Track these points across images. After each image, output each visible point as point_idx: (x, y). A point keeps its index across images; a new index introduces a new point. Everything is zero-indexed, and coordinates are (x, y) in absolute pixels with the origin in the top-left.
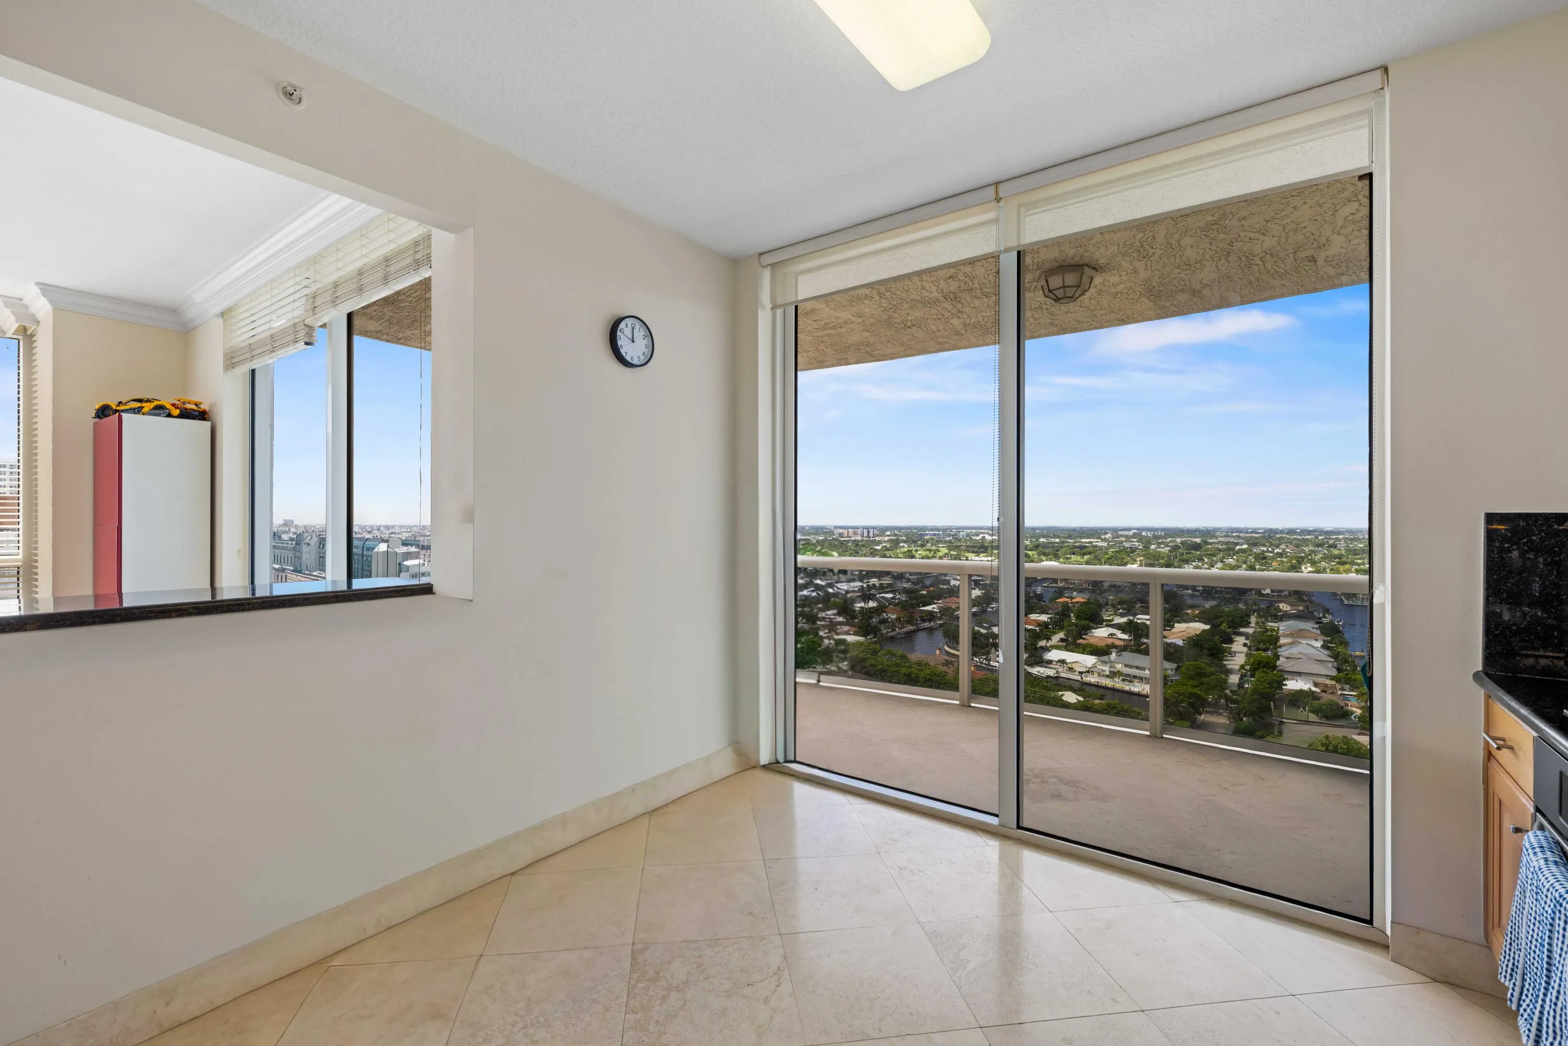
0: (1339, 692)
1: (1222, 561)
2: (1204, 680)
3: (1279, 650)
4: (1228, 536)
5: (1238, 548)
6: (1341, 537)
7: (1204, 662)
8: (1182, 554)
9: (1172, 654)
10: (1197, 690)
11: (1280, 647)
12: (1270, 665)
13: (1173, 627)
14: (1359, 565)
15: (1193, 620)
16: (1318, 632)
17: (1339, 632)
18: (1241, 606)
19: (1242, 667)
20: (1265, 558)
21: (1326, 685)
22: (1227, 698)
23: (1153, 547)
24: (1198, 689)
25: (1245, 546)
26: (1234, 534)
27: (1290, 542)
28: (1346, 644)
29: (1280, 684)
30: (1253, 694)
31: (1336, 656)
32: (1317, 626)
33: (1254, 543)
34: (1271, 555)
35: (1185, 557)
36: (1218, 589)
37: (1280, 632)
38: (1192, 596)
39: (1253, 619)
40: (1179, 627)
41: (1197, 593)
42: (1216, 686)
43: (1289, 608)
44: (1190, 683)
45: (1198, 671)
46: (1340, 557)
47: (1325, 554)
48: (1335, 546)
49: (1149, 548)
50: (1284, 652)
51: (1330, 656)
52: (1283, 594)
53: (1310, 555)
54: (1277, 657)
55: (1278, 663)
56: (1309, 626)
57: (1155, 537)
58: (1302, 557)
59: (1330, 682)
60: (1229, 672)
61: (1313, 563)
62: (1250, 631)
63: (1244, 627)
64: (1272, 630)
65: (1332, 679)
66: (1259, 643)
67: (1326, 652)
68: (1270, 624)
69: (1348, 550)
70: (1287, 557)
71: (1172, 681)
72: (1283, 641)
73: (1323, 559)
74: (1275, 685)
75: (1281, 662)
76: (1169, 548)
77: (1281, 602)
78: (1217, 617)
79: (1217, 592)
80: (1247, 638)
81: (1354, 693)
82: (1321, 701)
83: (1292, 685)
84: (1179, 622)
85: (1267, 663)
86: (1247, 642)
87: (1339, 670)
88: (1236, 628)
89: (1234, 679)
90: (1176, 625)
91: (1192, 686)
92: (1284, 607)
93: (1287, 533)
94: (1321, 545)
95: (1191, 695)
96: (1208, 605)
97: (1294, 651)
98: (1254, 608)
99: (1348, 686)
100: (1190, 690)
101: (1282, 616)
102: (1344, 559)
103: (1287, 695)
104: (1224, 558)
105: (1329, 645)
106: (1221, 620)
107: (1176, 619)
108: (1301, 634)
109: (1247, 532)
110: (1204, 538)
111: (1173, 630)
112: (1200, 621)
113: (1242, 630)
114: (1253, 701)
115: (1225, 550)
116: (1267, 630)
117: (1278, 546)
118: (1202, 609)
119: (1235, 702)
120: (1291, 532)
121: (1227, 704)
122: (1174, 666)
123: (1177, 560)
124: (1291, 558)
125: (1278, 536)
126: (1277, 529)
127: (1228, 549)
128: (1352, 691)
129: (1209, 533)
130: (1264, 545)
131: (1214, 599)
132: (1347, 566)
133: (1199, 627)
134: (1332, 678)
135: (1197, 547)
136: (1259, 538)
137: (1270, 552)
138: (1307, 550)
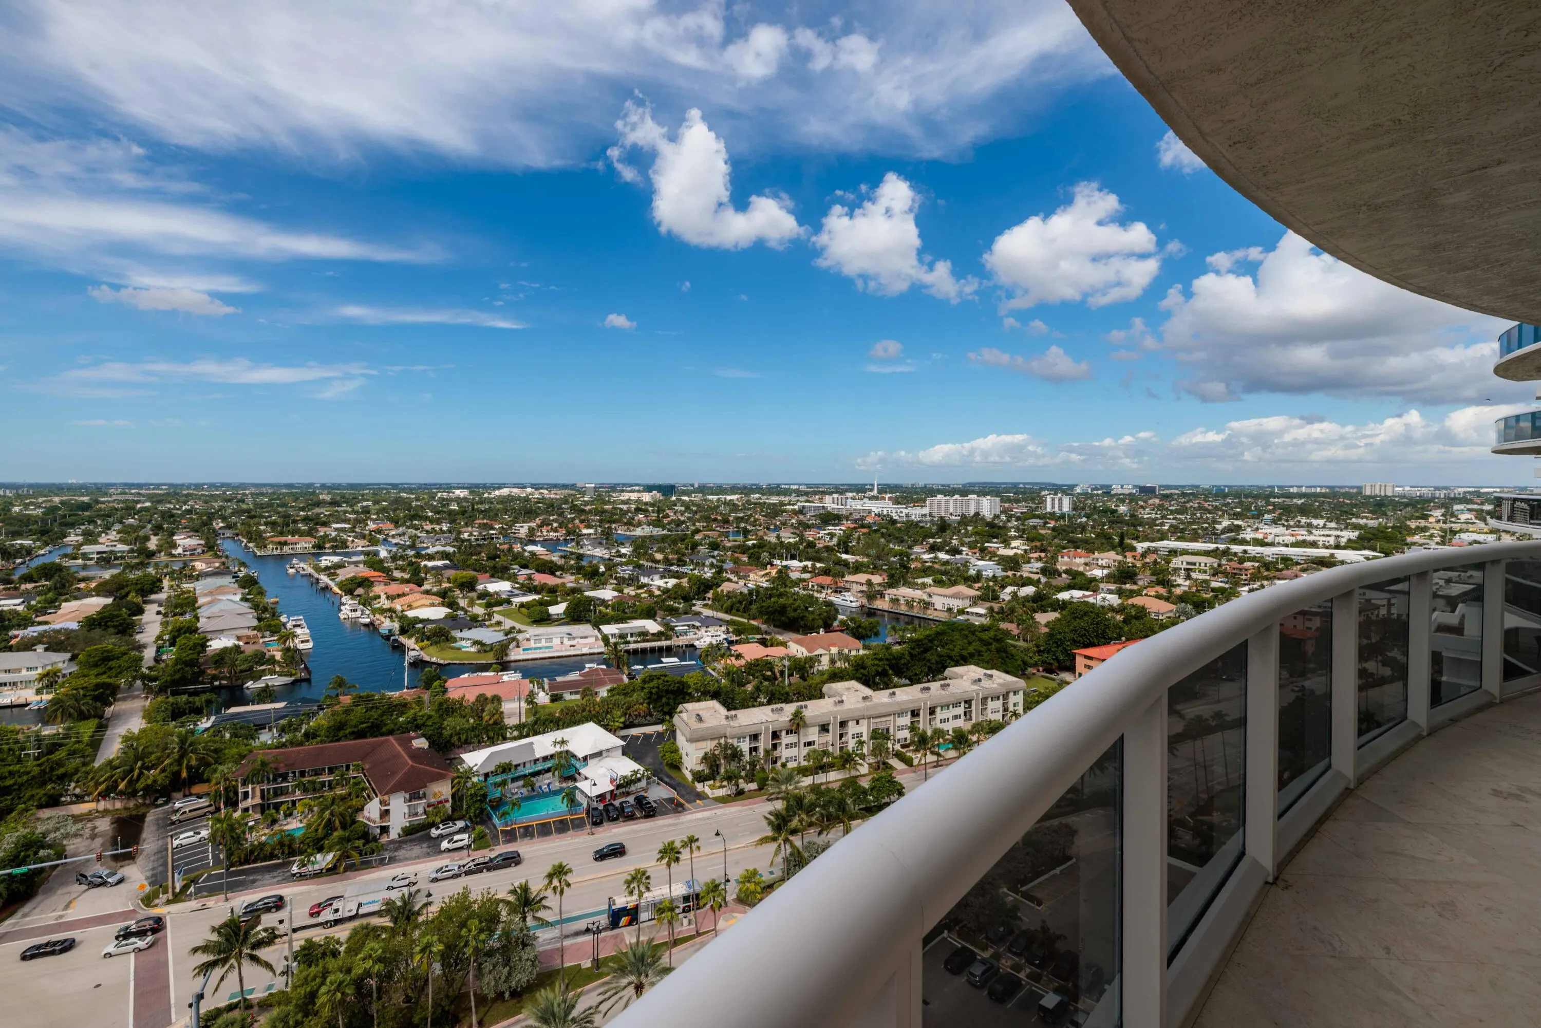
0: (261, 641)
1: (121, 522)
2: (112, 663)
3: (199, 611)
4: (125, 493)
5: (139, 506)
6: (247, 492)
7: (110, 642)
8: (64, 516)
9: (62, 642)
10: (104, 679)
11: (199, 608)
12: (192, 629)
13: (59, 608)
14: (266, 517)
15: (87, 594)
16: (236, 585)
17: (255, 583)
18: (151, 570)
19: (159, 638)
20: (172, 516)
21: (248, 637)
22: (144, 677)
23: (17, 509)
24: (104, 676)
25: (148, 504)
26: (132, 491)
27: (199, 498)
28: (261, 593)
29: (203, 645)
30: (176, 665)
31: (256, 607)
32: (234, 580)
33: (157, 500)
34: (179, 512)
35: (68, 519)
36: (119, 555)
37: (197, 592)
38: (85, 567)
39: (166, 583)
40: (68, 607)
41: (89, 563)
42: (129, 667)
43: (204, 566)
44: (95, 672)
45: (105, 654)
46: (249, 511)
47: (234, 509)
48: (243, 501)
49: (9, 510)
50: (202, 613)
51: (251, 608)
52: (196, 552)
53: (220, 510)
54: (197, 619)
55: (199, 625)
56: (227, 580)
57: (18, 496)
58: (212, 513)
59: (252, 633)
60: (141, 647)
61: (224, 519)
62: (162, 596)
63: (156, 593)
64: (189, 592)
65: (254, 630)
66: (176, 607)
67: (247, 604)
68: (185, 586)
69: (256, 505)
70: (196, 514)
71: (64, 676)
72: (201, 601)
73: (233, 514)
74: (199, 648)
75: (203, 624)
76: (41, 510)
77: (192, 561)
78: (121, 587)
79: (116, 558)
80: (160, 605)
81: (275, 638)
82: (246, 653)
83: (217, 645)
84: (66, 600)
85: (188, 628)
86: (161, 609)
87: (259, 619)
88: (146, 596)
89: (149, 654)
90: (64, 604)
91: (96, 676)
92: (200, 566)
93: (194, 489)
94: (230, 500)
95: (97, 686)
96: (107, 575)
97: (215, 609)
98: (165, 571)
99: (268, 633)
100: (94, 681)
101: (198, 575)
102: (253, 513)
103: (213, 656)
105: (248, 597)
106: (126, 590)
107: (63, 598)
108: (220, 590)
109: (148, 488)
110: (94, 497)
111: (60, 612)
112: (98, 595)
113: (153, 597)
114: (175, 672)
115: (122, 509)
116: (183, 593)
117: (185, 503)
118: (98, 580)
119: (154, 679)
120: (198, 487)
121: (144, 684)
122: (68, 656)
123: (56, 524)
124: (201, 514)
125: (185, 492)
126: (182, 484)
127: (127, 509)
128: (272, 636)
129: (100, 489)
130: (170, 503)
131: (115, 566)
132: (256, 520)
133: (96, 603)
134: (254, 628)
135: (86, 507)
136: (163, 495)
137: (178, 509)
138: (216, 505)
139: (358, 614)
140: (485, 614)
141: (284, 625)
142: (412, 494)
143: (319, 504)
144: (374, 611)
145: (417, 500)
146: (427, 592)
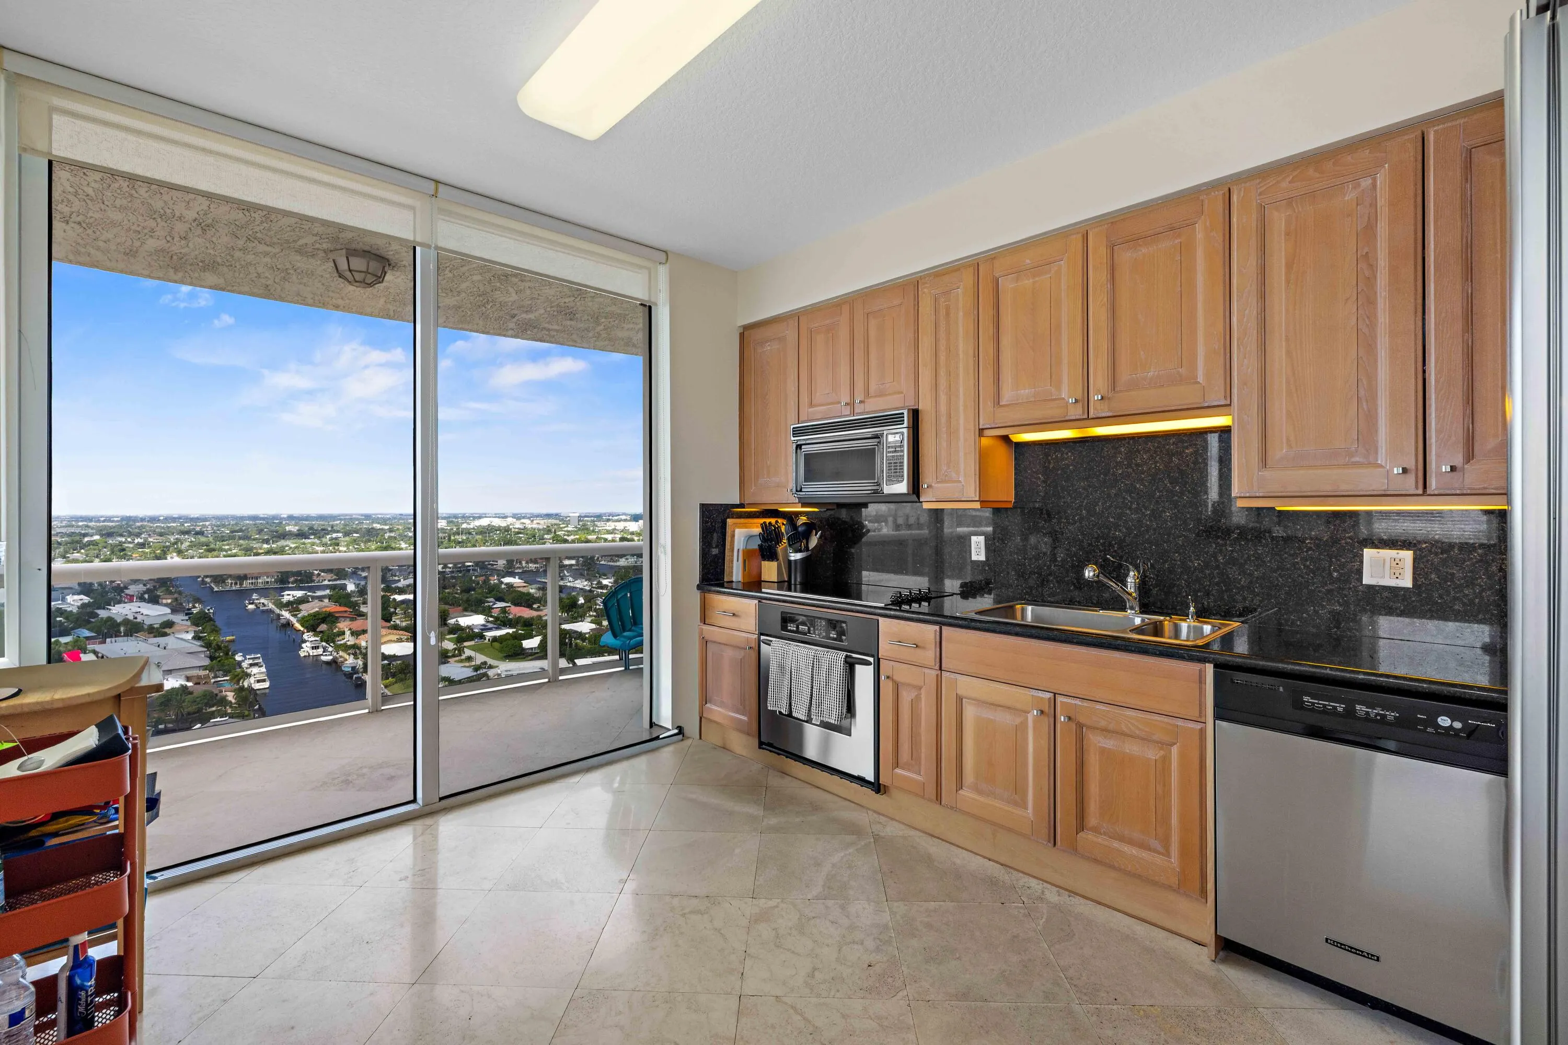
0: (213, 681)
4: (73, 526)
5: (86, 539)
6: (207, 523)
14: (226, 551)
16: (189, 623)
17: (211, 619)
20: (124, 550)
21: (199, 677)
25: (97, 537)
26: (80, 524)
27: (153, 531)
28: (215, 630)
31: (208, 645)
32: (187, 618)
33: (109, 534)
34: (131, 546)
46: (207, 544)
47: (191, 542)
48: (201, 533)
51: (202, 646)
53: (176, 543)
58: (167, 547)
59: (202, 673)
61: (180, 552)
65: (206, 669)
67: (199, 643)
69: (216, 537)
70: (149, 546)
73: (190, 547)
81: (228, 678)
82: (195, 695)
87: (212, 658)
93: (148, 521)
94: (187, 532)
99: (221, 672)
102: (212, 546)
103: (158, 698)
104: (66, 552)
105: (201, 635)
109: (99, 521)
115: (67, 543)
117: (138, 535)
120: (153, 519)
124: (155, 548)
125: (138, 524)
126: (136, 517)
127: (72, 542)
128: (225, 676)
130: (121, 535)
132: (215, 554)
136: (114, 527)
137: (130, 543)
138: (172, 539)
139: (320, 651)
140: (455, 649)
141: (239, 663)
142: (386, 524)
143: (284, 536)
144: (338, 648)
145: (391, 530)
146: (396, 627)
